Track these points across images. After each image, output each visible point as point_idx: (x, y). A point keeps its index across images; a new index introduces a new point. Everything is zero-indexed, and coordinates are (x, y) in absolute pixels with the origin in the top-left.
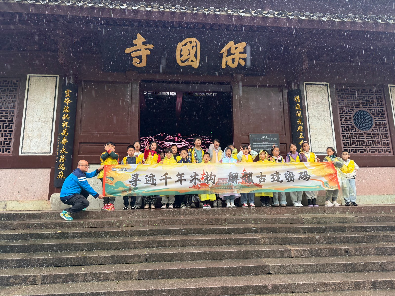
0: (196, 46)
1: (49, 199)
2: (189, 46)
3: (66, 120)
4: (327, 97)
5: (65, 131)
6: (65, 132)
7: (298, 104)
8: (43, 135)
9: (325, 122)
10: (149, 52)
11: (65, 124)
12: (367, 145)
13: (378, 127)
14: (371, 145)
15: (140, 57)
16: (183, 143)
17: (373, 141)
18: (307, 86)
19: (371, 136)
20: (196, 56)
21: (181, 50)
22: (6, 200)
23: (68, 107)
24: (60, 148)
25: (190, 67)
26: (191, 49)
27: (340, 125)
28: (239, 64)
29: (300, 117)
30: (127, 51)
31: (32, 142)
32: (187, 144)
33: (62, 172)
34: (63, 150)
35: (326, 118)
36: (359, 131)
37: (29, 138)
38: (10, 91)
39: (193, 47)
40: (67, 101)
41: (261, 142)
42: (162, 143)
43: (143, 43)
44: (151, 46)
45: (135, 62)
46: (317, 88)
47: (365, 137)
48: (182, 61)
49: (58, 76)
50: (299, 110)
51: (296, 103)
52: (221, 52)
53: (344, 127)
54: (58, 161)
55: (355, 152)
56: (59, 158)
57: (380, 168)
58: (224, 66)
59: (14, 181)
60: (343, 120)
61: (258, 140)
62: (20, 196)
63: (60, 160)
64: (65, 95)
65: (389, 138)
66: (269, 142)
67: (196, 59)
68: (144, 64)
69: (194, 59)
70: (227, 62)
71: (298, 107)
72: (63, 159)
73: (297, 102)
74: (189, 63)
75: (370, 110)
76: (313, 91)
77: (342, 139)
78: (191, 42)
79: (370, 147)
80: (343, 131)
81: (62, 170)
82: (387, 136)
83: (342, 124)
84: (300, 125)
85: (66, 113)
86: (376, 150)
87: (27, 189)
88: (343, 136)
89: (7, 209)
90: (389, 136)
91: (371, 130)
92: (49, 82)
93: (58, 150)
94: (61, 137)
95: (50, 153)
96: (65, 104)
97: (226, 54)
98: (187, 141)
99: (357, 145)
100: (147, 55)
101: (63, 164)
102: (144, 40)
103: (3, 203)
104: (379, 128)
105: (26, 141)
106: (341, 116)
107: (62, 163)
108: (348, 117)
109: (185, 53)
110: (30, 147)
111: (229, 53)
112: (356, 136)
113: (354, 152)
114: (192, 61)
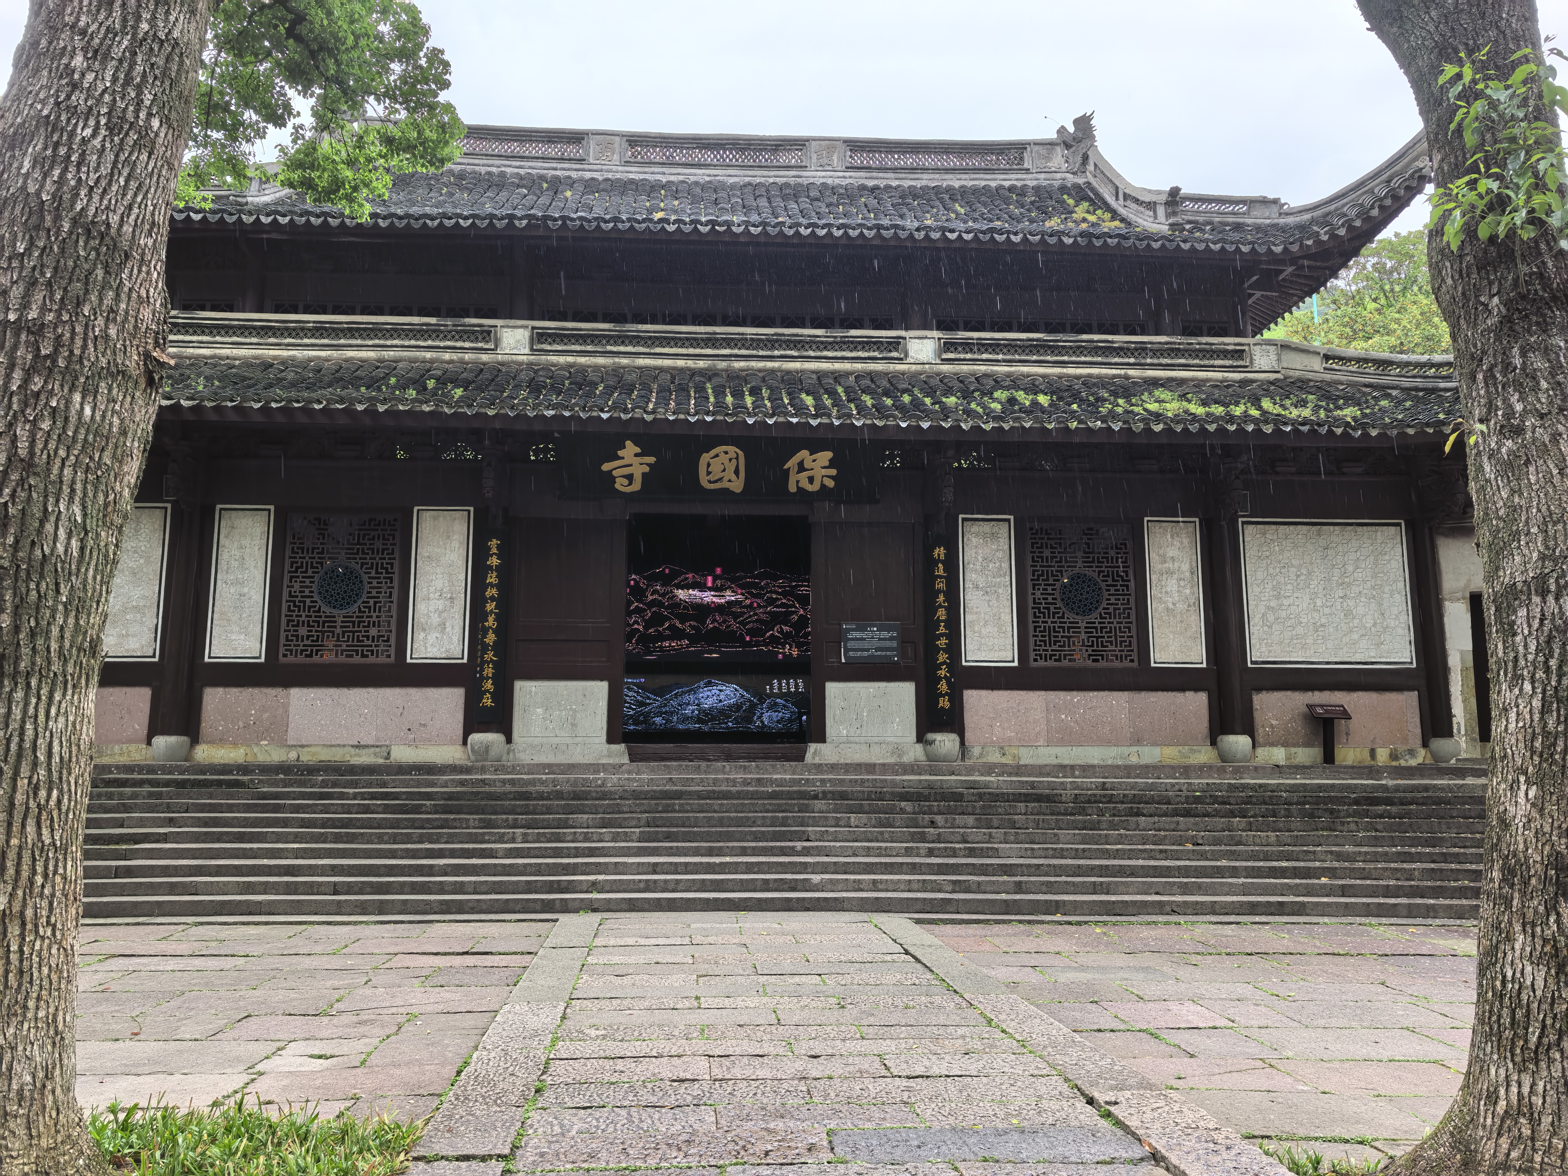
0: (737, 458)
1: (465, 743)
2: (724, 458)
3: (492, 598)
4: (1007, 547)
5: (491, 619)
6: (491, 622)
7: (940, 565)
8: (448, 624)
9: (998, 597)
10: (647, 469)
11: (490, 606)
12: (1083, 645)
13: (1111, 608)
14: (1092, 646)
15: (630, 478)
16: (728, 593)
17: (1097, 638)
18: (966, 524)
19: (1096, 628)
20: (737, 472)
21: (709, 465)
22: (388, 743)
23: (495, 574)
24: (485, 650)
25: (726, 491)
26: (726, 462)
27: (1031, 604)
28: (823, 486)
29: (943, 591)
30: (606, 467)
31: (429, 637)
32: (743, 594)
33: (488, 695)
34: (490, 655)
35: (1000, 591)
36: (1070, 617)
37: (424, 630)
38: (384, 539)
39: (730, 460)
40: (494, 561)
41: (864, 639)
42: (668, 593)
43: (636, 455)
44: (652, 460)
45: (620, 485)
46: (986, 527)
47: (1083, 630)
48: (710, 482)
49: (472, 509)
50: (940, 577)
51: (937, 562)
52: (786, 467)
53: (1039, 608)
54: (481, 675)
55: (1059, 660)
56: (482, 670)
57: (1106, 693)
58: (792, 488)
59: (401, 709)
60: (1038, 594)
61: (858, 635)
62: (412, 736)
63: (485, 673)
64: (490, 549)
65: (1134, 632)
66: (880, 639)
67: (738, 477)
68: (636, 486)
69: (734, 477)
70: (798, 482)
71: (940, 570)
72: (489, 671)
73: (939, 561)
74: (724, 484)
75: (1099, 572)
76: (977, 535)
77: (1032, 633)
78: (726, 453)
79: (1090, 649)
80: (1035, 616)
81: (488, 691)
82: (1129, 628)
83: (1035, 603)
84: (940, 606)
85: (492, 585)
86: (1102, 656)
87: (424, 725)
88: (1035, 627)
89: (392, 759)
90: (1133, 627)
91: (1095, 614)
92: (457, 522)
93: (479, 654)
94: (485, 631)
95: (462, 658)
96: (490, 568)
97: (796, 469)
98: (741, 587)
99: (1064, 646)
100: (644, 474)
101: (490, 681)
102: (638, 450)
103: (384, 749)
104: (1115, 609)
105: (420, 636)
106: (1034, 585)
107: (488, 678)
108: (1049, 588)
109: (716, 467)
110: (426, 648)
111: (801, 468)
112: (1063, 628)
113: (1056, 660)
114: (730, 481)
